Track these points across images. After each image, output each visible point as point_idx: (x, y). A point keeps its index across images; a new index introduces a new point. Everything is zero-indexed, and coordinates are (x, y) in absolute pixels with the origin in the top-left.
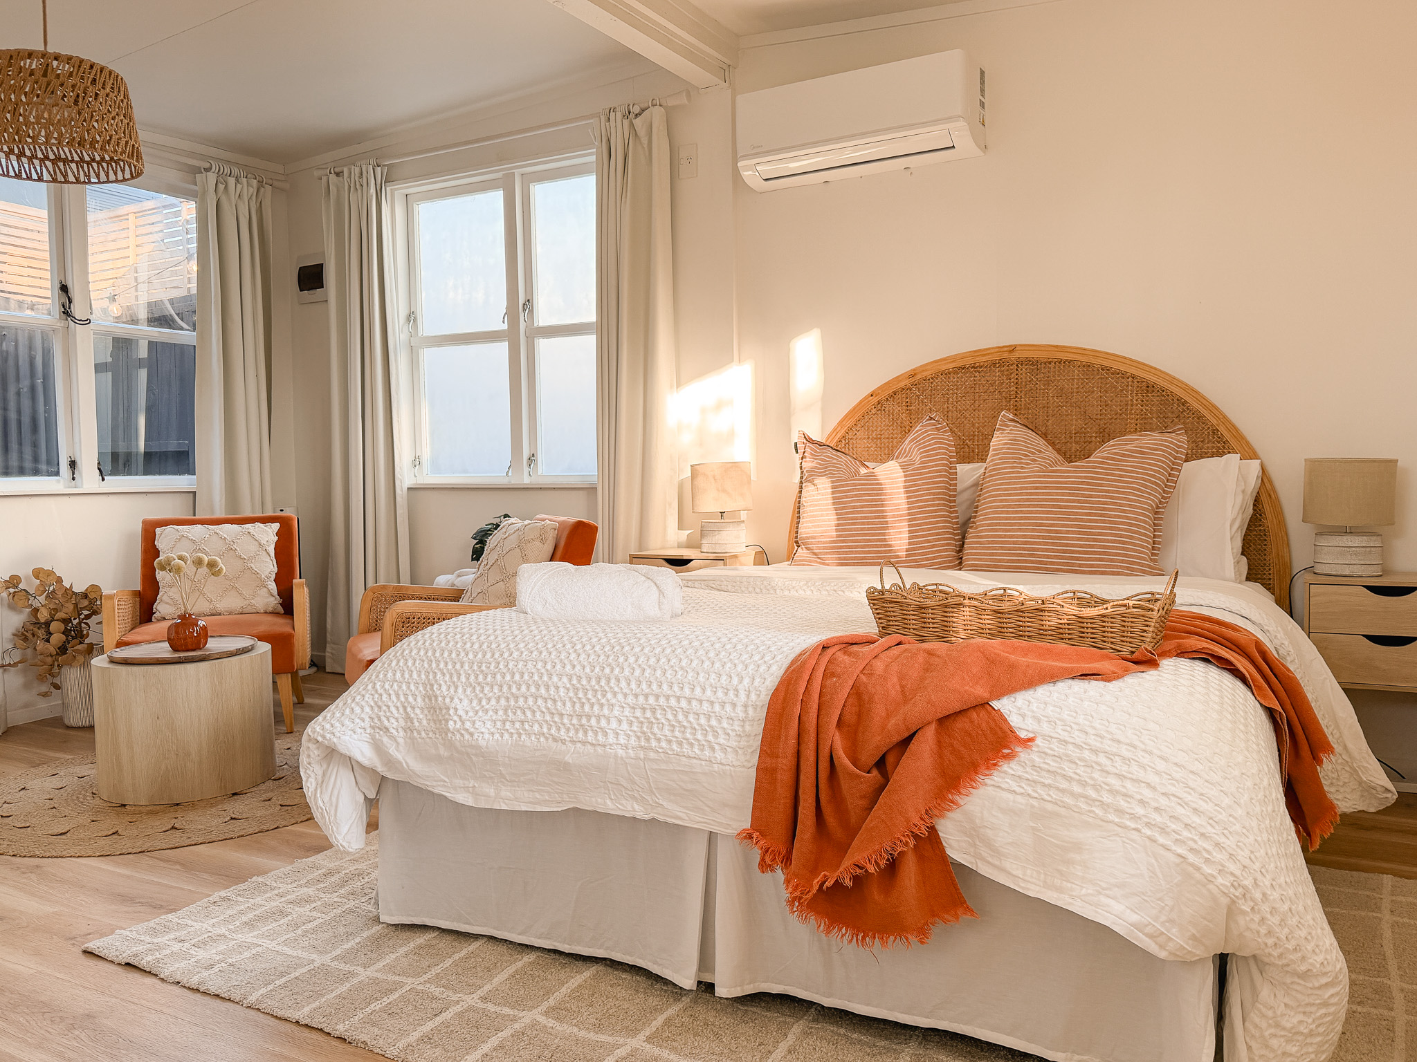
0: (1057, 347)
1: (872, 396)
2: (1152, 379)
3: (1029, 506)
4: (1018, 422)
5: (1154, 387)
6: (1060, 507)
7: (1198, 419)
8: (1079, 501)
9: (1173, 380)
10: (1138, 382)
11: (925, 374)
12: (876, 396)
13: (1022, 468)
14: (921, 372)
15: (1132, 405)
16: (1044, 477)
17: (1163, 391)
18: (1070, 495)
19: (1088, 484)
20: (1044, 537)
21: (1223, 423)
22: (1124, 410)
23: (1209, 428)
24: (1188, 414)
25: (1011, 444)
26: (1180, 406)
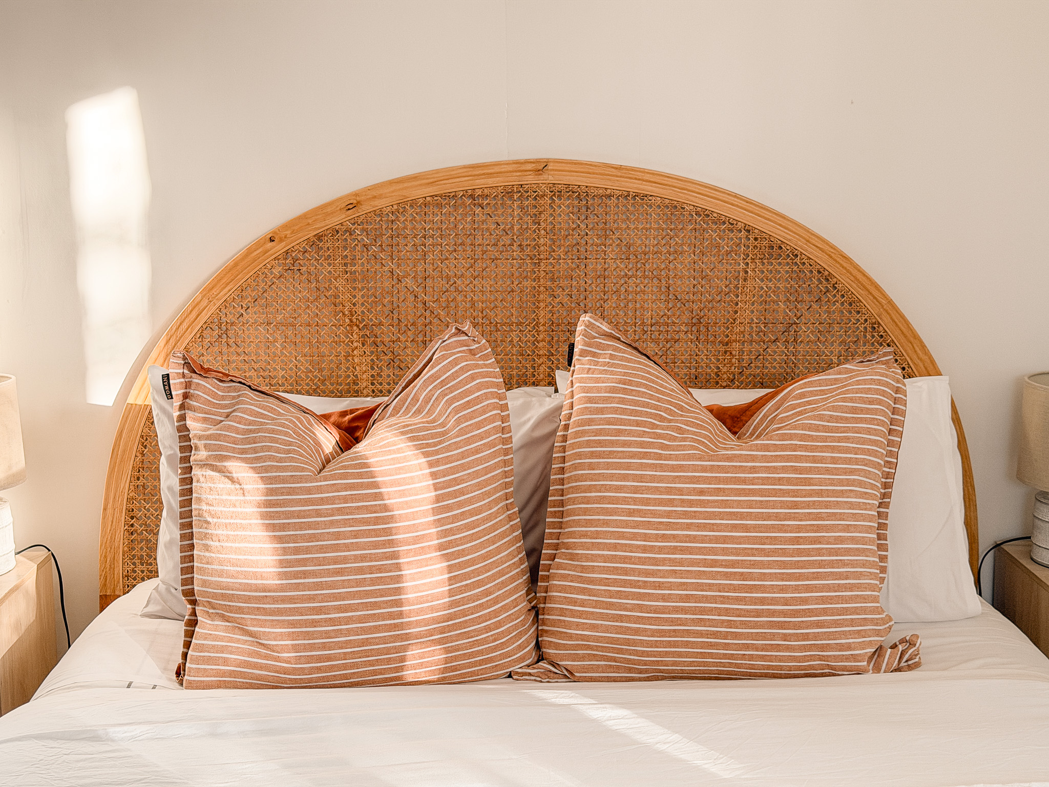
0: (619, 168)
1: (272, 240)
2: (779, 234)
3: (688, 527)
4: (619, 339)
5: (780, 248)
6: (746, 528)
7: (850, 304)
8: (777, 517)
9: (810, 236)
10: (756, 239)
11: (380, 203)
12: (281, 240)
13: (663, 447)
14: (369, 199)
15: (745, 280)
16: (712, 469)
17: (796, 256)
18: (762, 504)
19: (789, 481)
20: (720, 588)
21: (887, 311)
22: (732, 286)
23: (866, 320)
24: (835, 296)
25: (625, 391)
26: (821, 283)
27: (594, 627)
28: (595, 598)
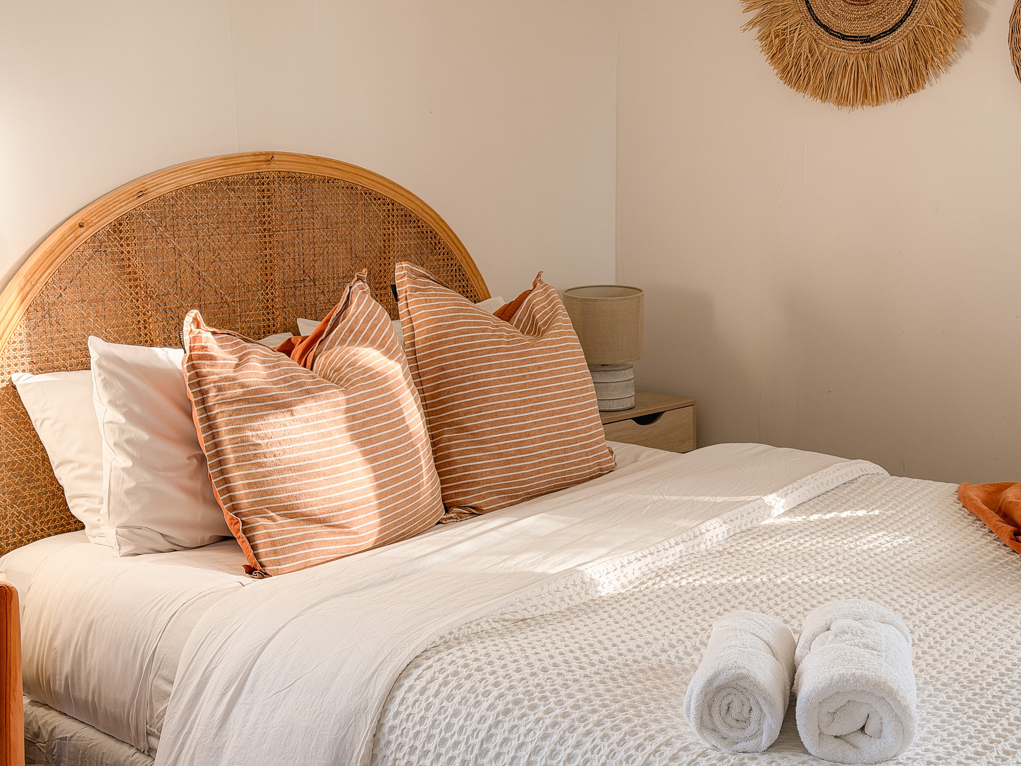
1: (81, 226)
11: (163, 190)
12: (89, 226)
14: (154, 187)
27: (492, 473)
28: (488, 453)
